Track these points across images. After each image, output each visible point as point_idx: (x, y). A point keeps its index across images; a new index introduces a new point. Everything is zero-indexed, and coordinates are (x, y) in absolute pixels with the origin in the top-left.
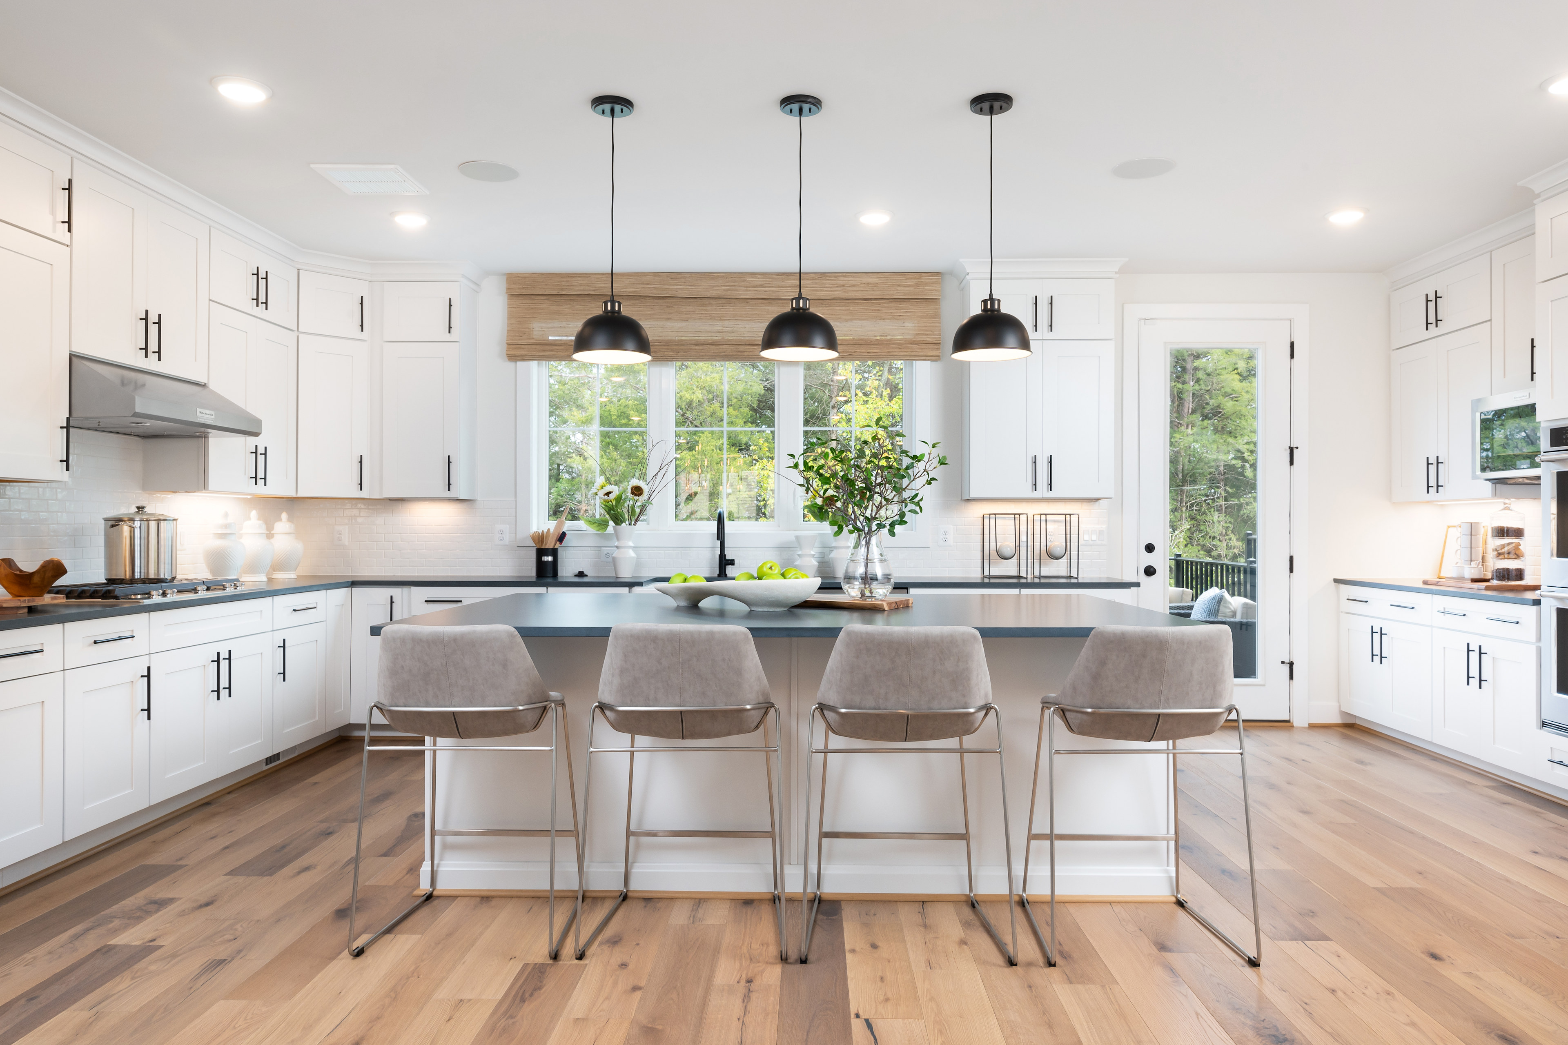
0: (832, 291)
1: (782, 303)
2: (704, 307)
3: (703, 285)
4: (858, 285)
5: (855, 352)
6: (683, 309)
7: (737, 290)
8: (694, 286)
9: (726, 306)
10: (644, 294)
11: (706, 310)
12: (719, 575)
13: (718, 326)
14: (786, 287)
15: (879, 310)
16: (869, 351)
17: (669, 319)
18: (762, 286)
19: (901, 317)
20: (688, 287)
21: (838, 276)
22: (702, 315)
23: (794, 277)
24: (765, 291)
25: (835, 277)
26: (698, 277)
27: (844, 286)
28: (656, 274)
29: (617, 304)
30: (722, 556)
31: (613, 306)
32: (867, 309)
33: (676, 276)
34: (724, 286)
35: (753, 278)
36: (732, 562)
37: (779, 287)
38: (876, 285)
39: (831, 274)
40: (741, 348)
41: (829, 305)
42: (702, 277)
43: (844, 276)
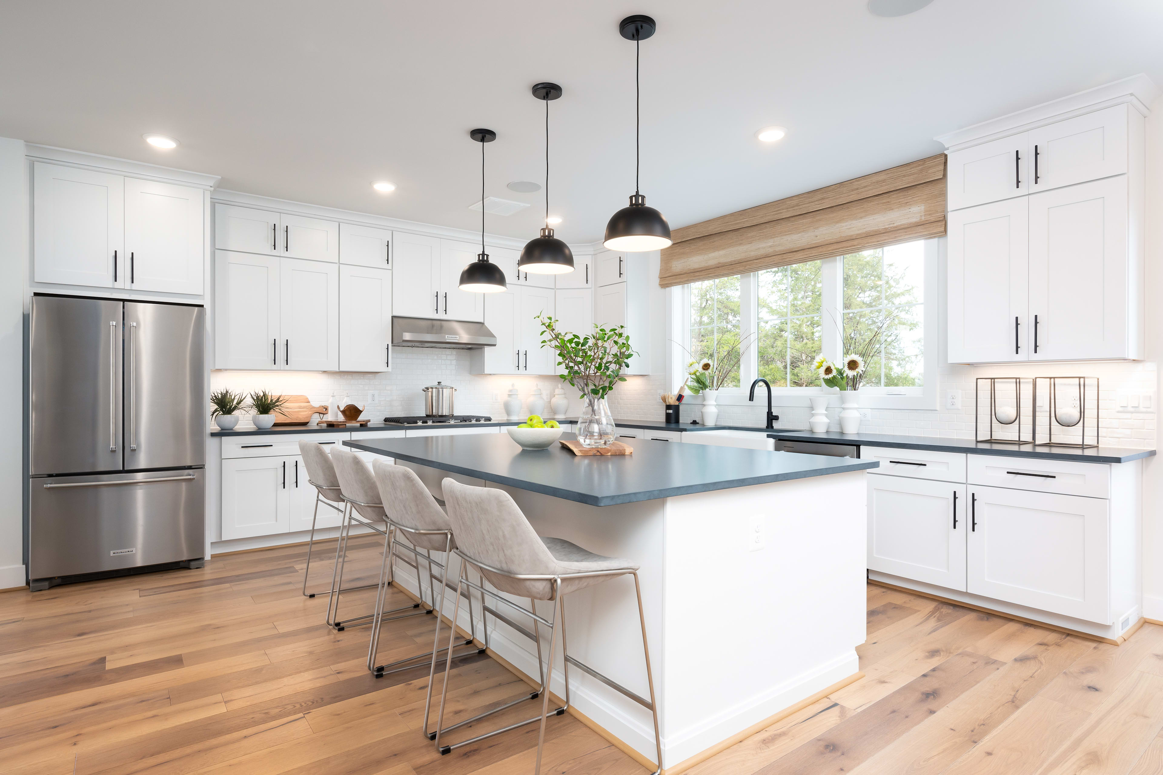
0: (848, 196)
1: (813, 215)
2: (762, 230)
3: (760, 215)
4: (869, 185)
5: (868, 243)
6: (749, 235)
7: (781, 213)
8: (754, 217)
9: (775, 227)
10: (725, 230)
11: (763, 232)
12: (767, 427)
13: (770, 242)
14: (815, 201)
15: (888, 202)
16: (879, 239)
17: (741, 244)
18: (797, 205)
19: (908, 204)
20: (750, 219)
21: (853, 182)
22: (761, 237)
23: (819, 192)
24: (800, 209)
25: (851, 183)
26: (756, 210)
27: (857, 189)
28: (732, 215)
29: (485, 256)
30: (770, 413)
31: (483, 257)
32: (878, 204)
33: (743, 213)
34: (772, 212)
35: (791, 201)
36: (776, 418)
37: (810, 203)
38: (884, 181)
39: (847, 182)
40: (785, 256)
41: (848, 208)
42: (758, 209)
43: (858, 181)
